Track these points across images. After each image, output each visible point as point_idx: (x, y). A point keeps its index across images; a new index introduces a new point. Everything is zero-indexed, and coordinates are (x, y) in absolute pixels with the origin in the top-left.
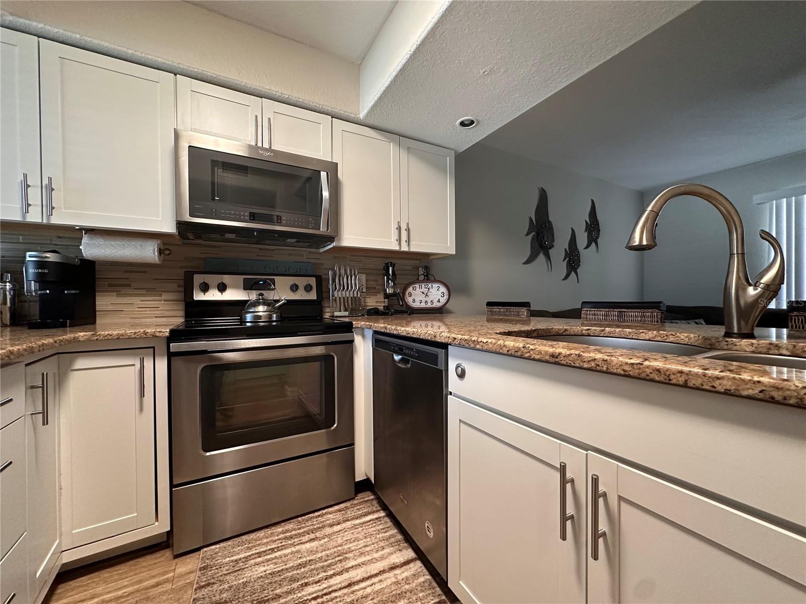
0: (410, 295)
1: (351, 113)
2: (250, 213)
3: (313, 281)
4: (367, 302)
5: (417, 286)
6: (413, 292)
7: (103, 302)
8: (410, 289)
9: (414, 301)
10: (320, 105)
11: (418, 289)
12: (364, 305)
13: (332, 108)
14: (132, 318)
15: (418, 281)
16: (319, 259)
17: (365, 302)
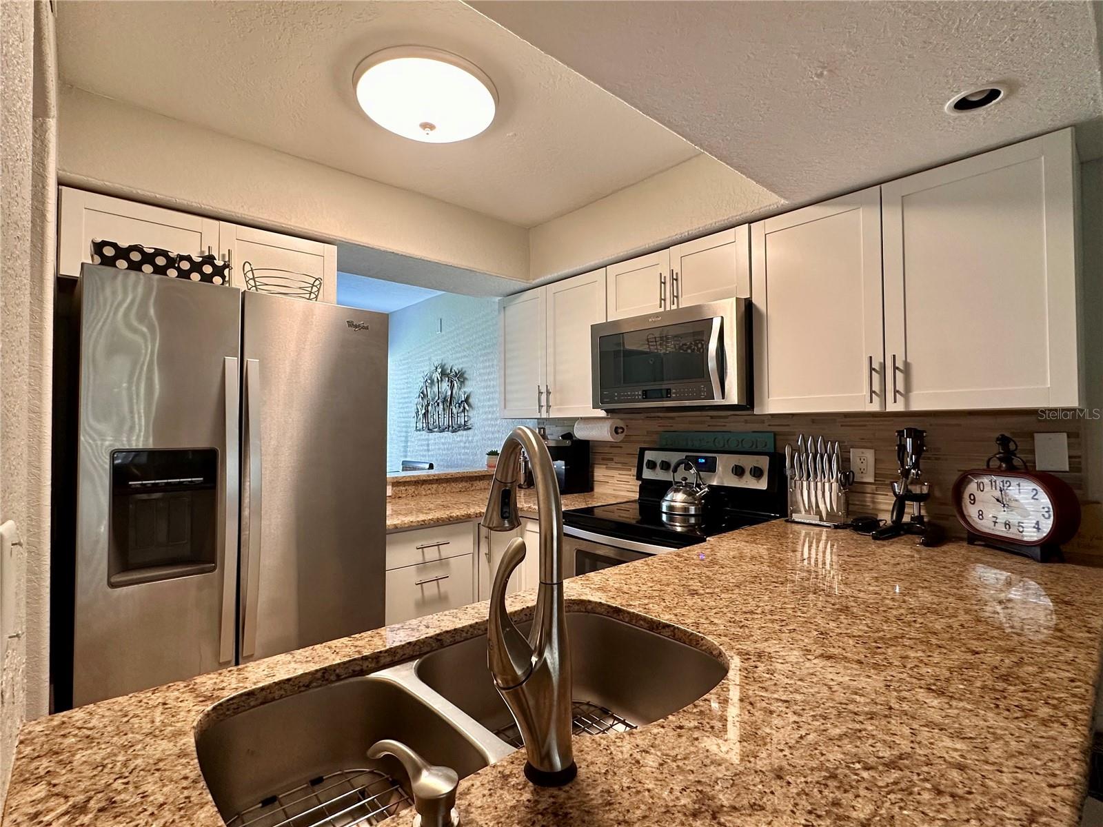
0: (973, 501)
1: (770, 205)
2: (643, 391)
3: (764, 462)
4: (878, 502)
5: (986, 480)
6: (978, 495)
7: (600, 473)
8: (972, 487)
9: (981, 514)
10: (724, 220)
11: (987, 488)
12: (871, 507)
13: (740, 215)
14: (614, 490)
15: (989, 471)
16: (788, 425)
17: (874, 502)
